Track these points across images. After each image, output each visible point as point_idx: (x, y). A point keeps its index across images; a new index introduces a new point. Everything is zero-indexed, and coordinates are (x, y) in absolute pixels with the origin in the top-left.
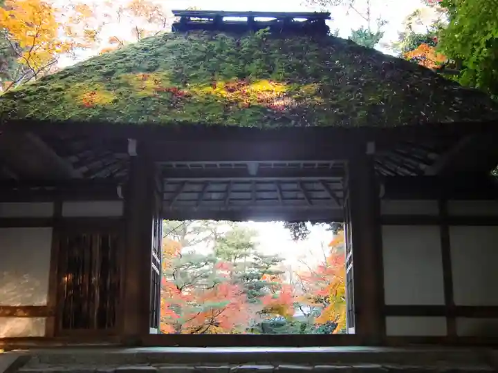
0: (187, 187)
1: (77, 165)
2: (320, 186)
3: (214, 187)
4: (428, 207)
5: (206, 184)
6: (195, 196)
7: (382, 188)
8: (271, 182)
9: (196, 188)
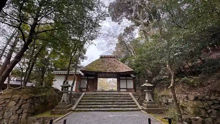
4: (125, 78)
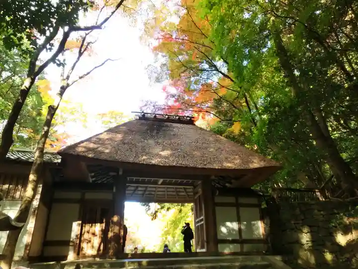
0: (129, 188)
1: (92, 177)
2: (183, 190)
3: (140, 189)
5: (137, 187)
6: (132, 192)
7: (218, 192)
8: (164, 188)
9: (133, 188)
